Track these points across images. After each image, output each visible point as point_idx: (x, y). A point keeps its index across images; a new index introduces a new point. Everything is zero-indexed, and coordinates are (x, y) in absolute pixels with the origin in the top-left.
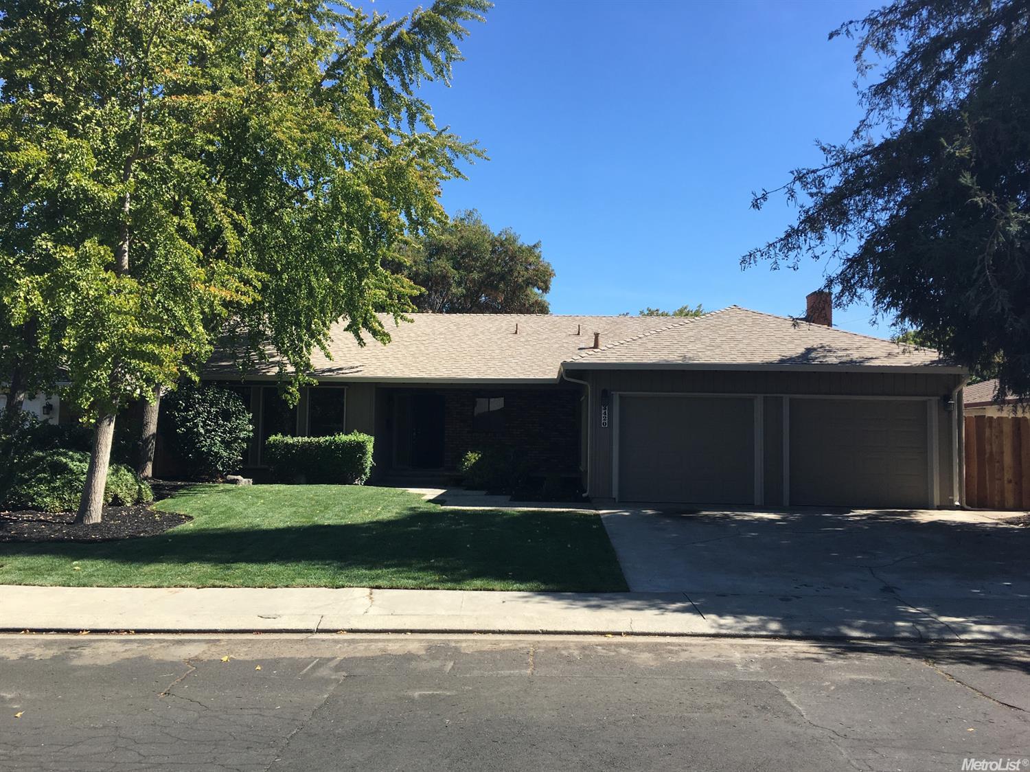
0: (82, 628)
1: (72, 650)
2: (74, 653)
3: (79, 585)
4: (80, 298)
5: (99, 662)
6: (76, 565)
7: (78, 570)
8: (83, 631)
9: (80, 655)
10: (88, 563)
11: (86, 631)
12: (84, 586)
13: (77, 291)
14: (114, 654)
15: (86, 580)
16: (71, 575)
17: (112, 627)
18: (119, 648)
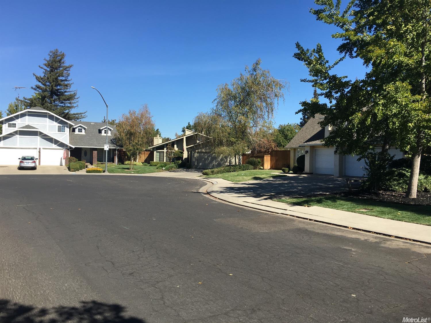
0: (392, 235)
1: (384, 241)
2: (384, 242)
3: (397, 220)
4: (399, 106)
5: (390, 247)
6: (399, 213)
7: (399, 215)
8: (392, 236)
9: (385, 243)
10: (404, 212)
11: (394, 236)
12: (400, 220)
13: (397, 103)
14: (398, 245)
15: (401, 219)
16: (396, 216)
17: (404, 237)
18: (402, 244)
